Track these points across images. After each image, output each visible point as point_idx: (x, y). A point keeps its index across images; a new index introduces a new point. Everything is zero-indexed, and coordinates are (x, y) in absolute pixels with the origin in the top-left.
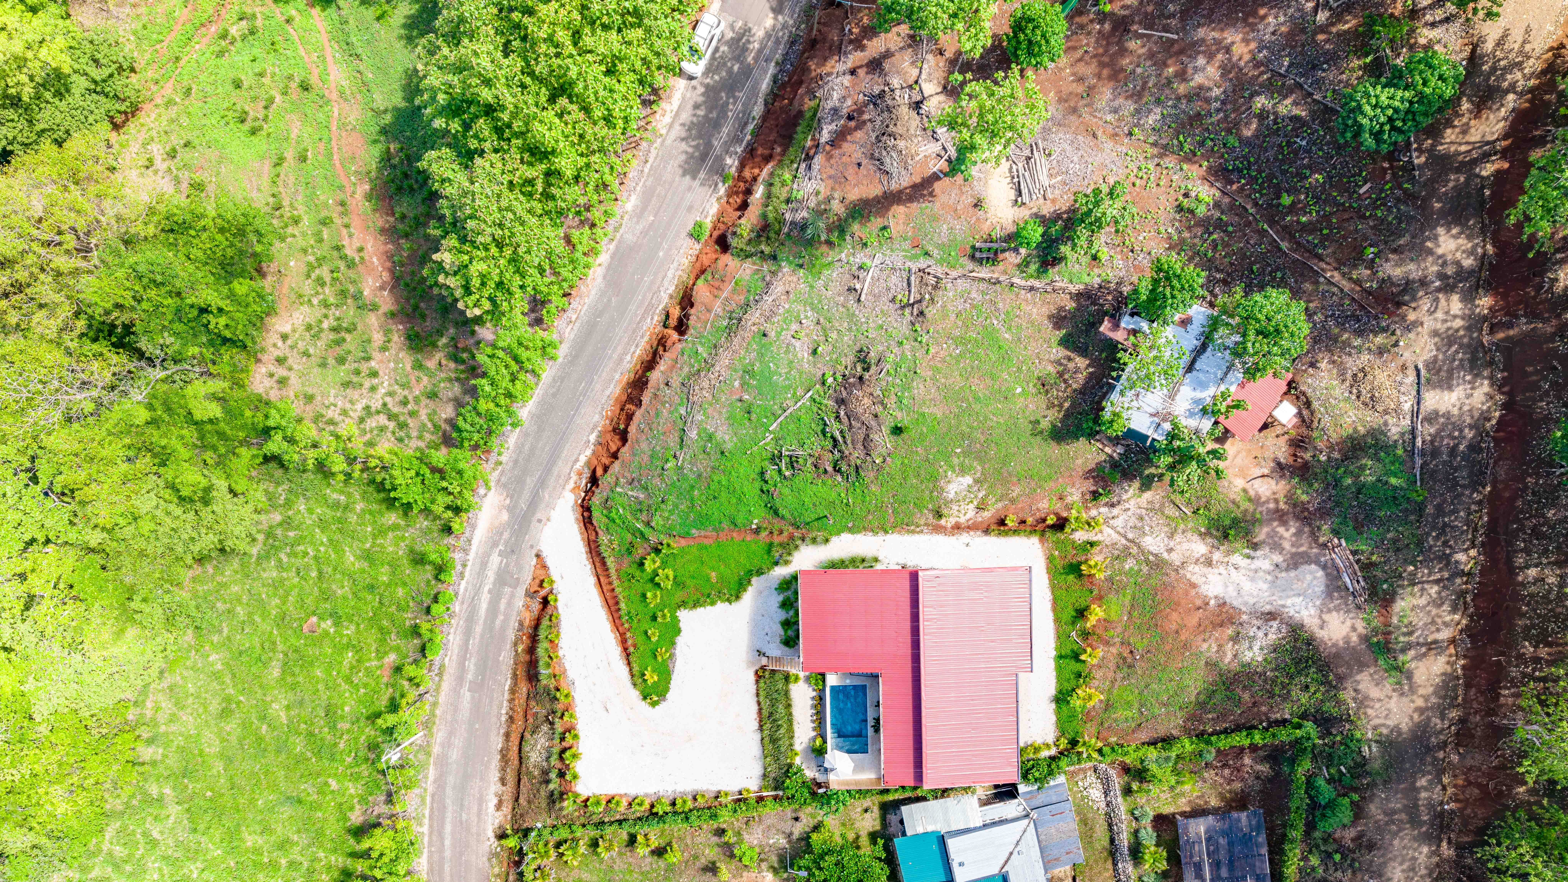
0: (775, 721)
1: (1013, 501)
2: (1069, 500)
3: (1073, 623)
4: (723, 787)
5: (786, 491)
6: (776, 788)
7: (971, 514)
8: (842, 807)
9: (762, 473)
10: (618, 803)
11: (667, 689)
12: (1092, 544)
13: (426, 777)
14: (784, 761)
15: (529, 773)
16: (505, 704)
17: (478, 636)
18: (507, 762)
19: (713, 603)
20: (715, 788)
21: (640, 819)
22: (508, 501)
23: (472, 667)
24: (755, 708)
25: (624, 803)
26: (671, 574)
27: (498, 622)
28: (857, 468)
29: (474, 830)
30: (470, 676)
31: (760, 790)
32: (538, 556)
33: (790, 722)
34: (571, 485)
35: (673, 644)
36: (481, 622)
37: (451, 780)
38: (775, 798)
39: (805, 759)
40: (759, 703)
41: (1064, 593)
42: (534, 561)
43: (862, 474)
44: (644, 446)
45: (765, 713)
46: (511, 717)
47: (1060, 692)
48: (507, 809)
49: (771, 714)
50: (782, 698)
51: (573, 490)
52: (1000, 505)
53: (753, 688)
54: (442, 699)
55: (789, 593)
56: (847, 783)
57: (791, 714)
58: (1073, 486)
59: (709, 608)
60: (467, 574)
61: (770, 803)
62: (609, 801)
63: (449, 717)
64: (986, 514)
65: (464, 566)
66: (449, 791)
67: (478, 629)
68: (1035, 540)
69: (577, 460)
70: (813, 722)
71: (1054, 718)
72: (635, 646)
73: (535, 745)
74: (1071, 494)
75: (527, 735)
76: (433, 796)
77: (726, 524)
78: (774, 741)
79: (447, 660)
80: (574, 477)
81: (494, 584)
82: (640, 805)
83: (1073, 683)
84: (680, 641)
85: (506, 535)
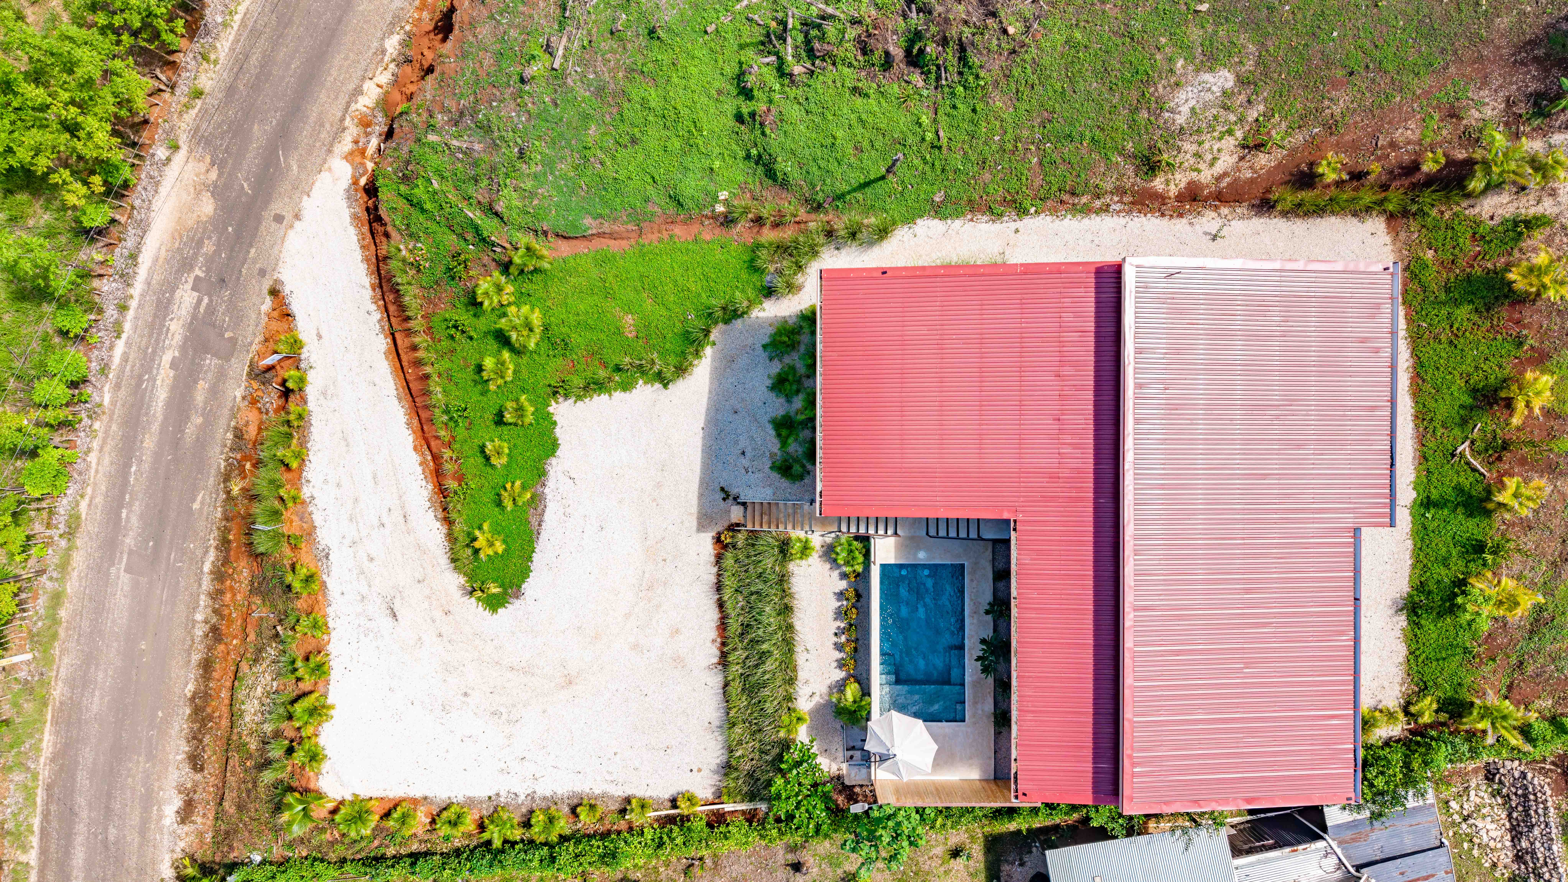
0: (755, 642)
1: (1331, 127)
2: (1472, 117)
3: (1464, 422)
4: (638, 790)
5: (794, 112)
6: (752, 797)
7: (1226, 162)
8: (906, 850)
9: (740, 76)
10: (404, 819)
11: (525, 573)
12: (1530, 224)
13: (37, 748)
14: (771, 735)
15: (242, 747)
16: (203, 600)
17: (147, 458)
18: (203, 723)
19: (627, 387)
20: (620, 792)
21: (458, 852)
22: (213, 175)
23: (134, 521)
24: (713, 615)
25: (422, 818)
26: (536, 318)
27: (190, 430)
28: (962, 48)
29: (132, 862)
30: (129, 541)
31: (719, 795)
32: (274, 292)
33: (788, 645)
34: (346, 145)
35: (541, 474)
36: (155, 427)
37: (87, 756)
38: (750, 817)
39: (818, 730)
40: (721, 605)
41: (1443, 349)
42: (267, 304)
43: (974, 60)
44: (484, 31)
45: (734, 626)
46: (215, 629)
47: (1421, 587)
48: (203, 820)
49: (746, 628)
50: (773, 592)
51: (348, 157)
52: (1299, 138)
53: (709, 574)
54: (71, 587)
55: (795, 359)
56: (916, 790)
57: (790, 627)
58: (1485, 82)
59: (618, 395)
60: (127, 326)
61: (737, 830)
62: (387, 815)
63: (85, 625)
64: (1263, 160)
65: (123, 308)
66: (82, 779)
67: (149, 442)
68: (1377, 225)
69: (358, 91)
70: (839, 647)
71: (1401, 650)
72: (460, 479)
73: (253, 688)
74: (1480, 105)
75: (244, 667)
76: (49, 788)
77: (660, 203)
78: (751, 689)
79: (83, 505)
80: (352, 130)
81: (183, 348)
82: (453, 824)
83: (1457, 566)
84: (557, 467)
85: (209, 247)
